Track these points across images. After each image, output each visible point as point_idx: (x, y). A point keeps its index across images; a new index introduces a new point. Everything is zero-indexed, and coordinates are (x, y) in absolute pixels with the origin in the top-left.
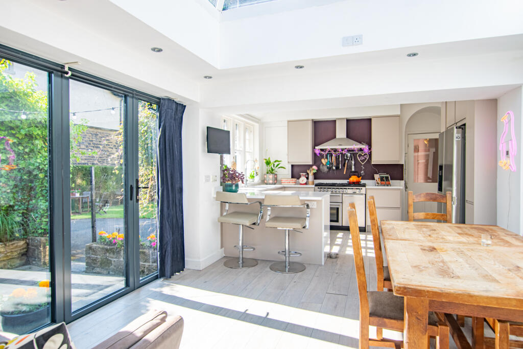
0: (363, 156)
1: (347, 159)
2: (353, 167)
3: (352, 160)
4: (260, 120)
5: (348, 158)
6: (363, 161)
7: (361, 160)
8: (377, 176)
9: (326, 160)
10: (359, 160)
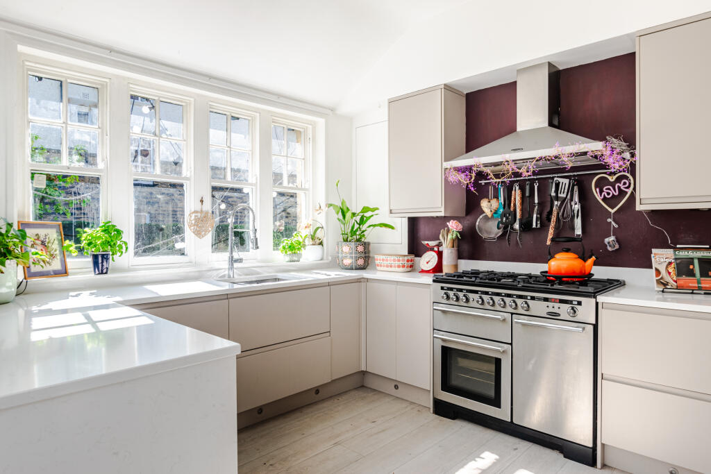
0: (613, 185)
1: (557, 198)
2: (578, 222)
3: (571, 200)
4: (332, 110)
5: (562, 195)
6: (611, 201)
7: (605, 199)
8: (662, 257)
9: (494, 202)
10: (599, 198)
